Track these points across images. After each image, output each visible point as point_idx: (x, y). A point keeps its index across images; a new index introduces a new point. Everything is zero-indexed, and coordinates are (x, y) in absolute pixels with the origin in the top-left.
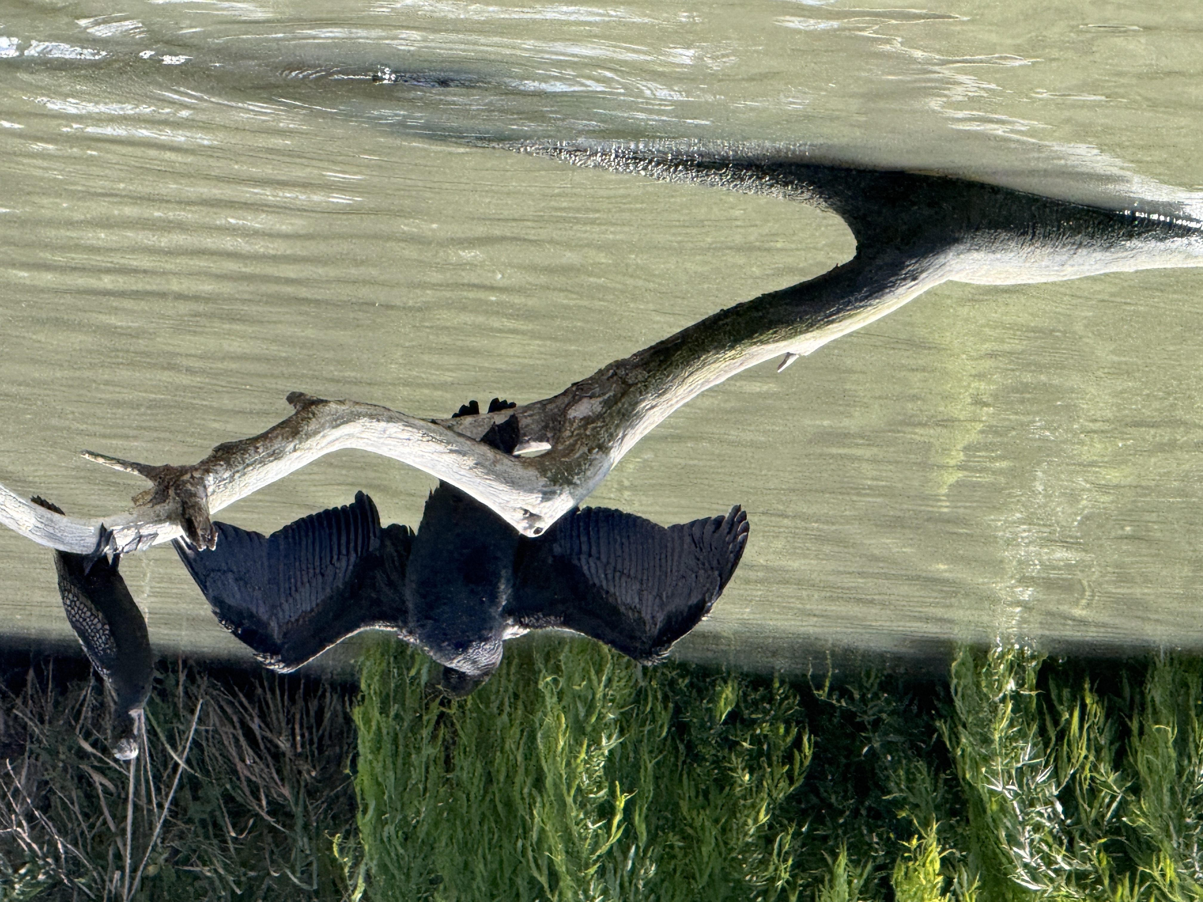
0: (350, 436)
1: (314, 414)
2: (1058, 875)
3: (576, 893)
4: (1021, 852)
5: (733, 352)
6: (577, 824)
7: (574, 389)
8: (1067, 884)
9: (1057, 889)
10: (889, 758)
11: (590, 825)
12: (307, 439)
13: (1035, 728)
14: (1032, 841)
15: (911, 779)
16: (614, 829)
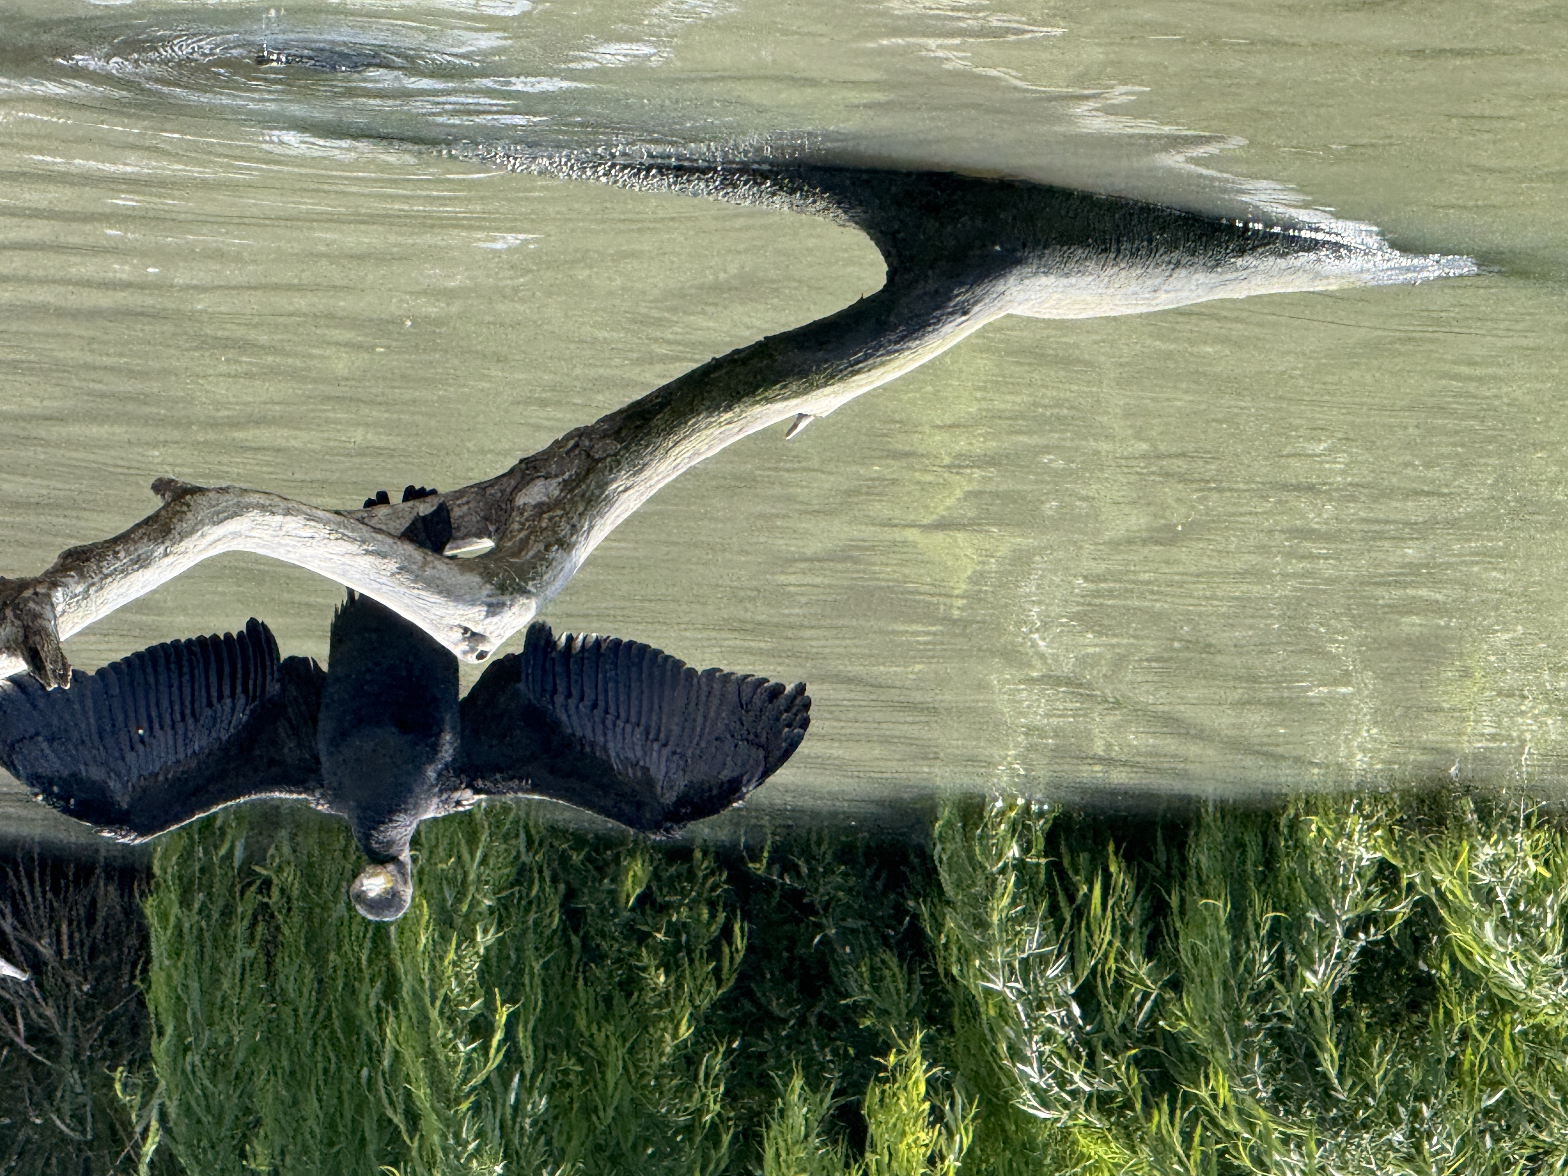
0: (237, 535)
1: (188, 506)
2: (1074, 1099)
3: (444, 1137)
4: (1028, 1070)
5: (730, 415)
6: (444, 1046)
7: (523, 466)
8: (1086, 1111)
9: (1073, 1116)
10: (848, 950)
11: (461, 1047)
12: (181, 541)
13: (1044, 906)
14: (1041, 1054)
15: (876, 979)
16: (492, 1052)
